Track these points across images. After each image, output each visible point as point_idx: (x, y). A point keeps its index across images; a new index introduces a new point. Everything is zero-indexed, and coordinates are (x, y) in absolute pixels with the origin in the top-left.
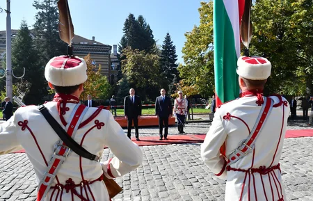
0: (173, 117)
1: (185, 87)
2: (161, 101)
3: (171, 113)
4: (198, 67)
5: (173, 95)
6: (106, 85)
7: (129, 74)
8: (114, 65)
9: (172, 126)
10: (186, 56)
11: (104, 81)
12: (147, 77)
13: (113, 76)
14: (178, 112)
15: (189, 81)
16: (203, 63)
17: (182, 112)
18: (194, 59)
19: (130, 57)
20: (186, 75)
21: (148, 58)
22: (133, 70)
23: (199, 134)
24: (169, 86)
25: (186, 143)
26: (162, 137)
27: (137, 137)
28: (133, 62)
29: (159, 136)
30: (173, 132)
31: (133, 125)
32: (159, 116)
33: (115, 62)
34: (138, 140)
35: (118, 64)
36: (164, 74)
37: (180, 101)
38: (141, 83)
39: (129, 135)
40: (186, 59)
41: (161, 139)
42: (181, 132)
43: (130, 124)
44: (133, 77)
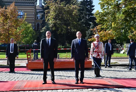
0: (90, 60)
1: (102, 32)
2: (77, 44)
3: (87, 56)
4: (114, 14)
5: (90, 40)
6: (31, 31)
7: (51, 22)
8: (39, 15)
9: (89, 69)
10: (102, 3)
11: (29, 28)
12: (67, 25)
13: (38, 24)
14: (95, 55)
15: (105, 26)
16: (118, 10)
17: (99, 55)
18: (111, 5)
19: (52, 8)
20: (102, 21)
21: (68, 8)
22: (55, 19)
23: (116, 78)
24: (87, 32)
25: (102, 88)
26: (78, 80)
27: (53, 79)
28: (55, 11)
29: (75, 79)
30: (89, 75)
31: (49, 67)
32: (75, 59)
33: (40, 12)
34: (54, 83)
35: (42, 14)
36: (83, 22)
37: (96, 45)
38: (62, 30)
39: (45, 78)
40: (102, 6)
41: (77, 83)
42: (98, 75)
43: (46, 66)
44: (55, 25)
